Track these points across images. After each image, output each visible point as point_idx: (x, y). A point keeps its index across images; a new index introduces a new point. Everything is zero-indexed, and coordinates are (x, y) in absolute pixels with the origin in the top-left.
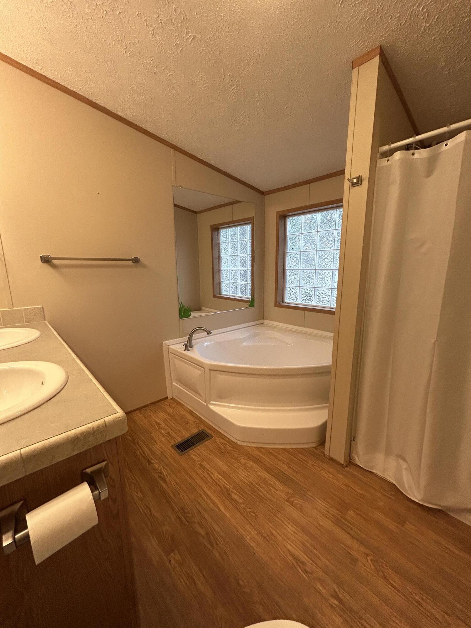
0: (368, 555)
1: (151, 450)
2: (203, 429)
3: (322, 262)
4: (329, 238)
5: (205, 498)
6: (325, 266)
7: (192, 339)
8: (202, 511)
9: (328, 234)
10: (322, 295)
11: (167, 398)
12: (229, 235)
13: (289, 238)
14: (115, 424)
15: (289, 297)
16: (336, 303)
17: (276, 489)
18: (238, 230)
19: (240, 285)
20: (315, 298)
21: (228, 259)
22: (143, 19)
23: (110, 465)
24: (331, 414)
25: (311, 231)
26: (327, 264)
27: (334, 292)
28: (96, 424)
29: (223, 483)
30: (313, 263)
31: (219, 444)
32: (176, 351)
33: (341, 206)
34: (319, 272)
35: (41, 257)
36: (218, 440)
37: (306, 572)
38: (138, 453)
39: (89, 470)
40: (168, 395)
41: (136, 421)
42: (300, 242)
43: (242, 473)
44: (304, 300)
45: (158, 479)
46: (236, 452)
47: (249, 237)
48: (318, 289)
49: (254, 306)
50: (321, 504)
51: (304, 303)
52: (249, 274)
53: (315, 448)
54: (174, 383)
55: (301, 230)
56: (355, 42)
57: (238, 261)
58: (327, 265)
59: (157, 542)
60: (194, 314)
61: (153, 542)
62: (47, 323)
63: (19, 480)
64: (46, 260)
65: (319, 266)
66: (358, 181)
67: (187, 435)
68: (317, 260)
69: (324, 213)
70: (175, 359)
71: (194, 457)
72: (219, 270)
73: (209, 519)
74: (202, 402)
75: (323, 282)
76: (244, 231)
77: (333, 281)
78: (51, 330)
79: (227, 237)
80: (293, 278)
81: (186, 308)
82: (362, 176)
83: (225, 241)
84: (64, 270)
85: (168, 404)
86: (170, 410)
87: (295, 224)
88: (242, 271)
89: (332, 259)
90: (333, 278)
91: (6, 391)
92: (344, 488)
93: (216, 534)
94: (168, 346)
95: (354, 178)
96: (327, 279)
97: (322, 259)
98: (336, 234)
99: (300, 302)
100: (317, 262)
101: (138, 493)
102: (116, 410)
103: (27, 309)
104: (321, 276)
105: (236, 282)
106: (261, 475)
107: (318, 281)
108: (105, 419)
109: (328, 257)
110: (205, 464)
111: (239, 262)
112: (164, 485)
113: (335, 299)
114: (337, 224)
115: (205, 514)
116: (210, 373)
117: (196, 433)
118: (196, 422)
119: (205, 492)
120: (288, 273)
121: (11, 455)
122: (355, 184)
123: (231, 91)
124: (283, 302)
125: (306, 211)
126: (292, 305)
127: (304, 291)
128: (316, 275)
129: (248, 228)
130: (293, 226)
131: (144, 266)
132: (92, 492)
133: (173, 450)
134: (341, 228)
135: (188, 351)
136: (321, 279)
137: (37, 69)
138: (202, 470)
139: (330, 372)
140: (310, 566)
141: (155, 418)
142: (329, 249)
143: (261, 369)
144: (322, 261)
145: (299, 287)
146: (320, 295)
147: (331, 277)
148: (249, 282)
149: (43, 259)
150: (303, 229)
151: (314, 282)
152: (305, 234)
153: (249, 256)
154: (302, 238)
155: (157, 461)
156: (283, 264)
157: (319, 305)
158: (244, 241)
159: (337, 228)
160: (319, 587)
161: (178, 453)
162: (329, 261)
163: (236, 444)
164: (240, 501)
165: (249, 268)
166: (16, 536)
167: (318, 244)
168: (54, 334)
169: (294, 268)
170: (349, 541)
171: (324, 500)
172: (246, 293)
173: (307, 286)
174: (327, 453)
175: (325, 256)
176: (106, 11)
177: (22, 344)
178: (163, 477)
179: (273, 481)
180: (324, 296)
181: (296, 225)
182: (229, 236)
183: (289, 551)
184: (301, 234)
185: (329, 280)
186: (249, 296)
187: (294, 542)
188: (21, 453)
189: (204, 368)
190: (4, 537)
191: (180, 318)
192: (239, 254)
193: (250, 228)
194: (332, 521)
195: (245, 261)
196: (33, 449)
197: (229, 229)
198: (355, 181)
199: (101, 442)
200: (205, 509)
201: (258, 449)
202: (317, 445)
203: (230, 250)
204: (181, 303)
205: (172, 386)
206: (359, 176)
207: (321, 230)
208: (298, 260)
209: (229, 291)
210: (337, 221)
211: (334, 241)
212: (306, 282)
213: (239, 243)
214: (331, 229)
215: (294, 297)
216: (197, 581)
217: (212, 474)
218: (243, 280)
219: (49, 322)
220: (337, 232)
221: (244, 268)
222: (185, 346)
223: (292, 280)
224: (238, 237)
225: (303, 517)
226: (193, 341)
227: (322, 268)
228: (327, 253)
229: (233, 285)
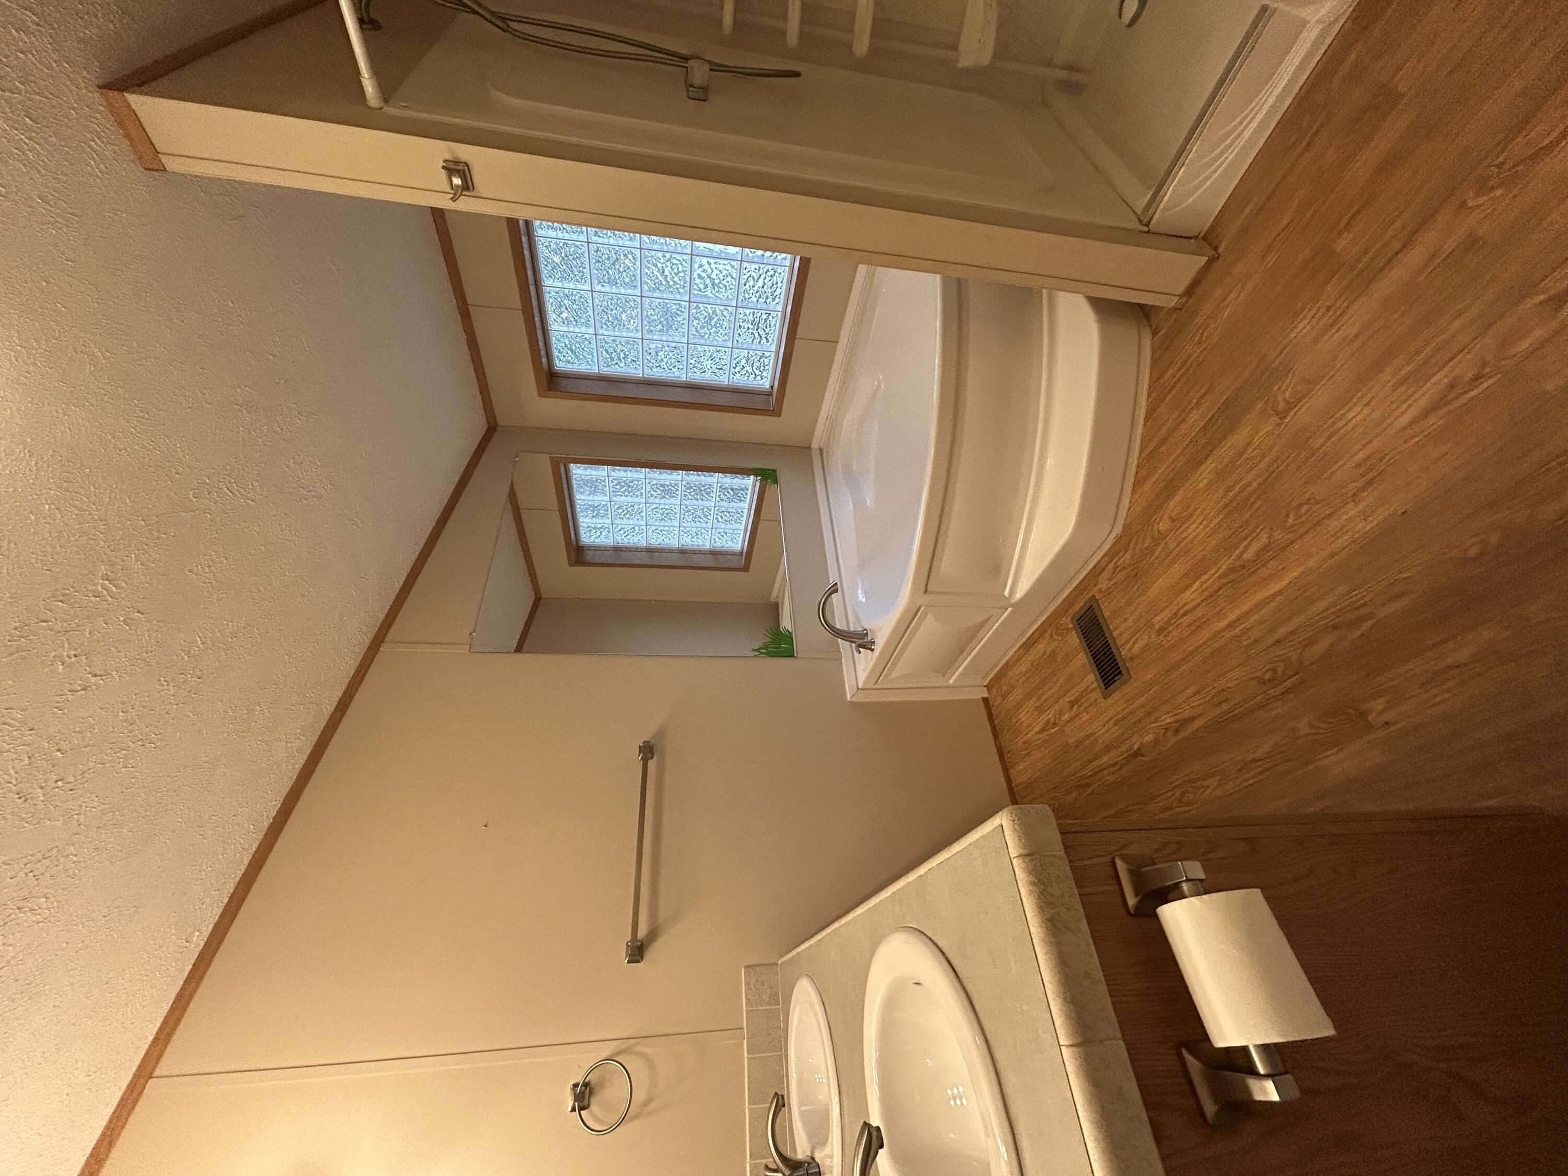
0: (1463, 204)
1: (1108, 748)
2: (1072, 618)
3: (671, 283)
4: (608, 259)
5: (1244, 625)
6: (682, 274)
7: (844, 631)
8: (1277, 636)
9: (598, 261)
10: (756, 289)
11: (985, 700)
12: (594, 520)
13: (606, 369)
14: (1027, 832)
15: (759, 378)
16: (781, 252)
17: (1248, 445)
18: (582, 498)
19: (721, 503)
20: (765, 306)
21: (654, 528)
22: (71, 698)
23: (1125, 851)
24: (1072, 283)
25: (590, 310)
26: (676, 271)
27: (750, 255)
28: (1021, 875)
29: (1214, 577)
30: (674, 307)
31: (1114, 580)
32: (873, 670)
33: (527, 223)
34: (696, 292)
35: (629, 962)
36: (1103, 583)
37: (1478, 378)
38: (1111, 779)
39: (1132, 901)
40: (979, 697)
41: (1032, 779)
42: (618, 339)
43: (1195, 529)
44: (766, 338)
45: (1182, 735)
46: (1140, 541)
47: (600, 472)
48: (740, 297)
49: (775, 471)
50: (1304, 328)
51: (775, 339)
52: (694, 478)
53: (1154, 333)
54: (951, 681)
55: (586, 336)
56: (94, 159)
57: (660, 504)
58: (680, 269)
59: (1333, 751)
60: (786, 623)
61: (1332, 759)
62: (784, 959)
63: (1130, 1054)
64: (637, 952)
65: (681, 291)
66: (458, 171)
67: (1082, 659)
68: (665, 296)
69: (544, 271)
70: (893, 675)
71: (1137, 647)
72: (682, 552)
73: (1297, 621)
74: (1003, 617)
75: (724, 282)
76: (586, 483)
77: (723, 255)
78: (798, 954)
79: (599, 526)
80: (708, 364)
81: (768, 640)
82: (445, 161)
83: (609, 532)
84: (662, 914)
85: (999, 699)
86: (1015, 697)
87: (572, 351)
88: (685, 495)
89: (664, 256)
90: (714, 254)
91: (928, 1061)
92: (1271, 260)
93: (1338, 607)
94: (858, 689)
95: (451, 181)
96: (715, 272)
97: (664, 283)
98: (600, 240)
99: (773, 348)
100: (671, 297)
101: (1208, 787)
102: (993, 831)
103: (747, 999)
104: (706, 287)
105: (712, 513)
106: (1206, 481)
107: (721, 296)
108: (1012, 856)
109: (659, 265)
110: (1158, 621)
111: (663, 501)
112: (1198, 723)
113: (768, 254)
114: (575, 237)
115: (1282, 631)
116: (932, 593)
117: (1079, 638)
118: (1051, 636)
119: (1230, 625)
120: (696, 376)
121: (1071, 1066)
122: (466, 181)
123: (235, 495)
124: (770, 394)
125: (537, 319)
126: (779, 370)
127: (743, 337)
128: (704, 300)
129: (578, 472)
130: (576, 357)
131: (661, 733)
132: (1183, 896)
133: (1116, 696)
134: (584, 228)
135: (874, 642)
136: (717, 289)
137: (199, 940)
138: (1173, 629)
139: (959, 279)
140: (1465, 367)
141: (1032, 733)
142: (638, 263)
143: (936, 460)
144: (668, 282)
145: (732, 348)
146: (758, 294)
147: (712, 261)
148: (715, 479)
149: (636, 958)
150: (583, 329)
151: (722, 308)
152: (598, 325)
153: (650, 476)
154: (606, 333)
155: (1135, 738)
156: (671, 389)
157: (782, 296)
158: (611, 484)
159: (583, 238)
160: (1524, 345)
161: (1125, 683)
162: (668, 264)
163: (1119, 539)
164: (1264, 539)
165: (679, 478)
166: (1262, 1071)
167: (623, 291)
168: (807, 948)
169: (684, 359)
170: (1417, 255)
171: (1297, 315)
172: (742, 489)
173: (732, 326)
174: (1172, 302)
175: (656, 273)
176: (56, 781)
177: (825, 1017)
178: (1176, 725)
179: (1225, 451)
180: (760, 283)
181: (574, 348)
182: (598, 521)
183: (1412, 423)
184: (596, 335)
185: (718, 266)
186: (750, 482)
187: (1394, 406)
188: (1067, 1046)
189: (920, 607)
190: (1259, 1097)
191: (793, 656)
192: (643, 500)
193: (578, 468)
194: (1355, 300)
195: (662, 486)
196: (1064, 1019)
197: (581, 520)
198: (457, 181)
199: (1068, 868)
200: (1272, 631)
201: (1137, 484)
202: (1148, 330)
203: (631, 522)
204: (757, 650)
205: (957, 687)
206: (443, 167)
207: (588, 281)
208: (663, 347)
209: (733, 530)
210: (567, 236)
211: (617, 248)
212: (721, 330)
213: (615, 499)
214: (586, 255)
215: (758, 364)
216: (1449, 661)
217: (1186, 604)
218: (708, 494)
219: (782, 956)
220: (594, 239)
221: (677, 490)
222: (861, 650)
223: (714, 367)
224: (600, 498)
225: (1333, 375)
226: (852, 629)
227: (687, 285)
228: (649, 269)
229: (720, 519)
